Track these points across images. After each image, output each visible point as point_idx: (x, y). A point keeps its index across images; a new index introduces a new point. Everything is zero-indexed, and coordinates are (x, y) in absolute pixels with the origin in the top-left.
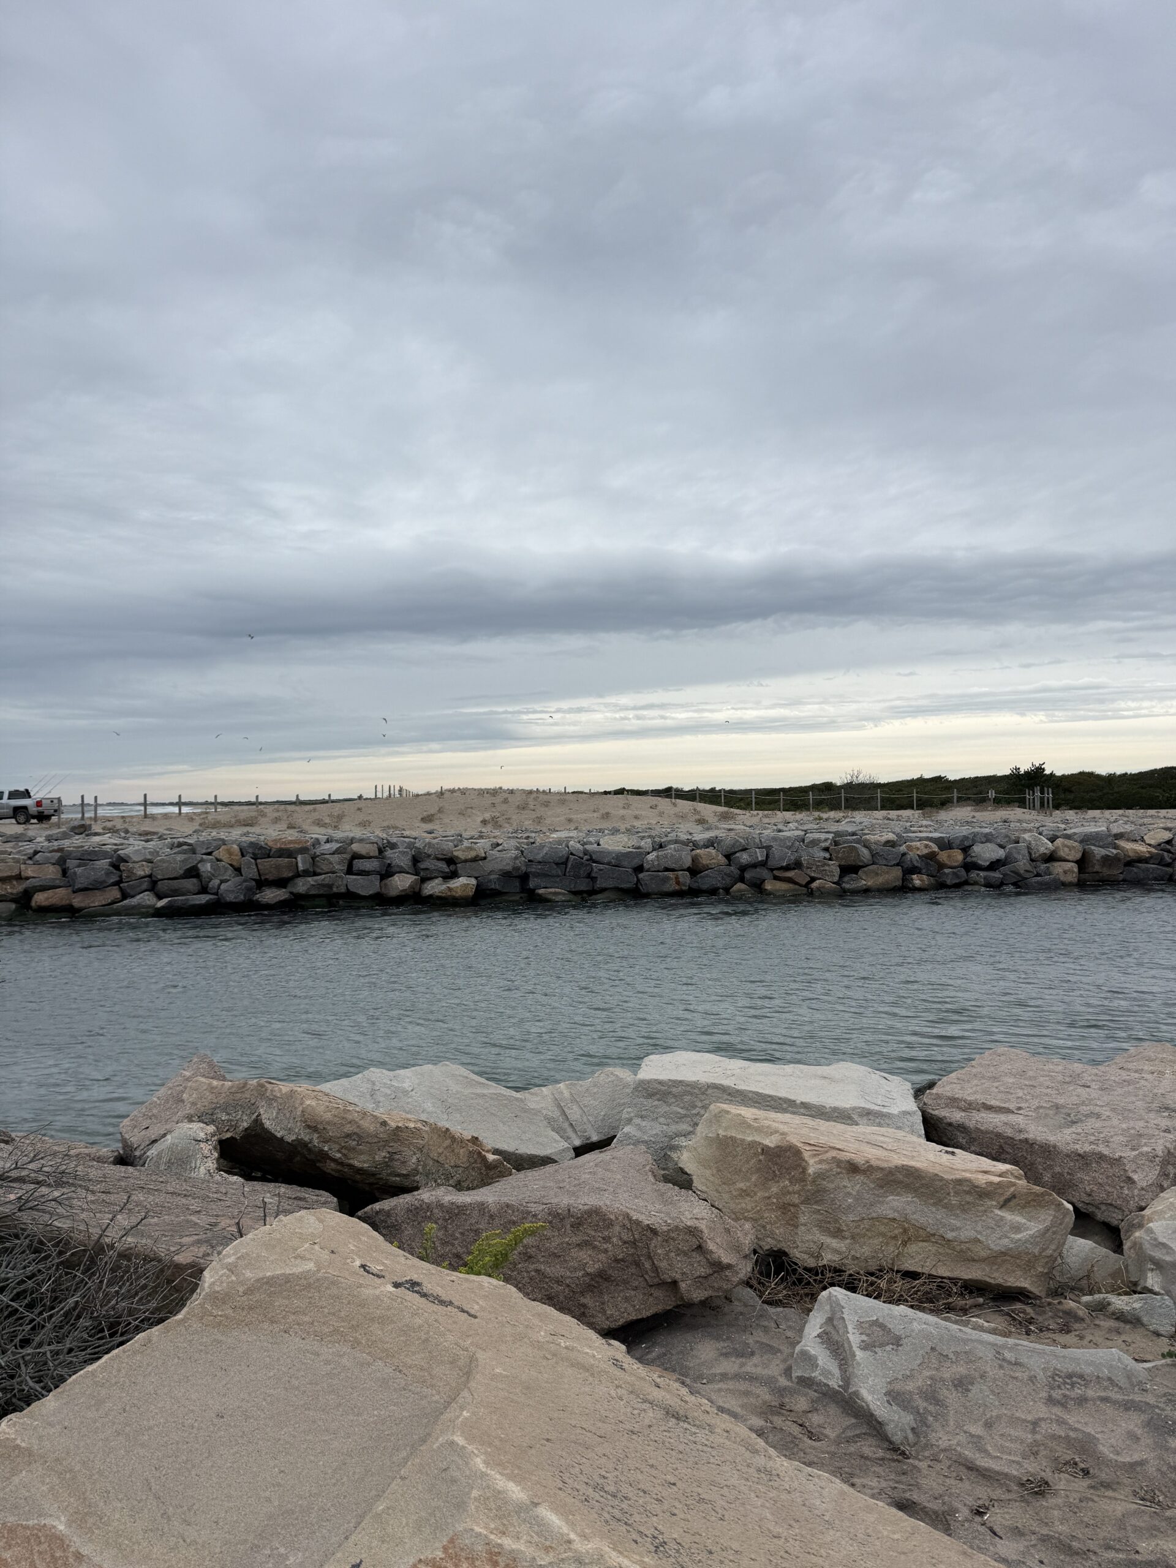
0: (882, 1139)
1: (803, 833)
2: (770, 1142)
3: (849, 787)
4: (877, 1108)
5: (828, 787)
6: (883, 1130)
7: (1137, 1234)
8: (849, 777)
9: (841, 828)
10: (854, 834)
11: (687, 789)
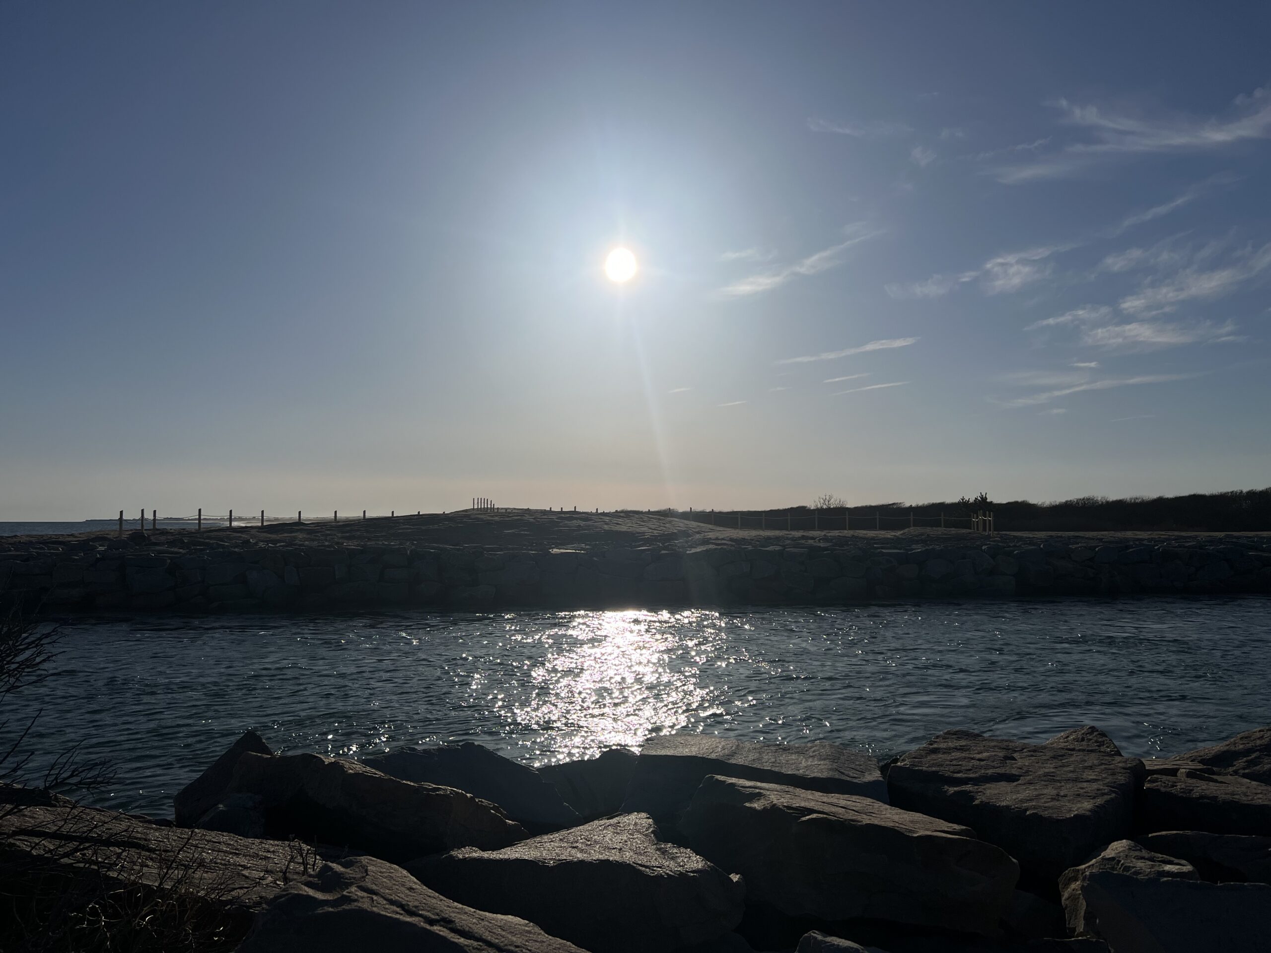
0: (854, 804)
1: (781, 548)
2: (757, 805)
3: (820, 511)
4: (848, 779)
5: (802, 510)
6: (854, 798)
7: (1073, 886)
8: (822, 501)
9: (815, 544)
10: (826, 549)
11: (681, 510)
